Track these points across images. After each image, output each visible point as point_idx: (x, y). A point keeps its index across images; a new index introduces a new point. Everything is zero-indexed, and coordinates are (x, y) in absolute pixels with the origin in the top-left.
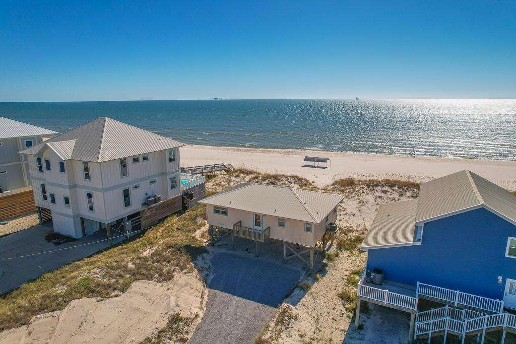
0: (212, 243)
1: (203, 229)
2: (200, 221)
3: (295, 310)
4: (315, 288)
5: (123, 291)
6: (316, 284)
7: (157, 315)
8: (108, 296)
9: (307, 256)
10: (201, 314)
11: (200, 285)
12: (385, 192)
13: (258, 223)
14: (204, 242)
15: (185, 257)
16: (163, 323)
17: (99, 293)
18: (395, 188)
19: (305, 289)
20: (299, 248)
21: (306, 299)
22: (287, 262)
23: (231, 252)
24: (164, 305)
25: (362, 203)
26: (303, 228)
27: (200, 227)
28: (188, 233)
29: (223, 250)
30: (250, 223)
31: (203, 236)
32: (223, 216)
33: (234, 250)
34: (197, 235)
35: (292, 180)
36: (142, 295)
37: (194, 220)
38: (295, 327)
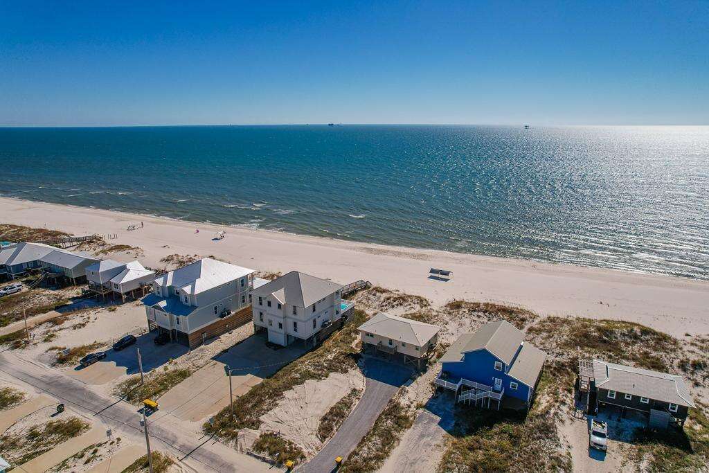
0: (363, 351)
1: (356, 342)
2: (353, 335)
3: (407, 388)
4: (419, 379)
5: (327, 377)
6: (420, 377)
7: (346, 388)
8: (320, 379)
9: (417, 362)
10: (364, 389)
11: (361, 375)
12: (479, 317)
13: (391, 344)
14: (358, 350)
15: (352, 361)
16: (349, 392)
17: (316, 378)
18: (487, 314)
19: (414, 379)
20: (413, 358)
21: (414, 384)
22: (406, 365)
23: (375, 358)
24: (347, 384)
25: (460, 325)
26: (414, 348)
27: (354, 339)
28: (348, 345)
29: (371, 356)
30: (386, 343)
31: (357, 346)
32: (371, 337)
33: (377, 356)
34: (353, 345)
35: (415, 301)
36: (336, 379)
37: (349, 334)
38: (407, 396)
